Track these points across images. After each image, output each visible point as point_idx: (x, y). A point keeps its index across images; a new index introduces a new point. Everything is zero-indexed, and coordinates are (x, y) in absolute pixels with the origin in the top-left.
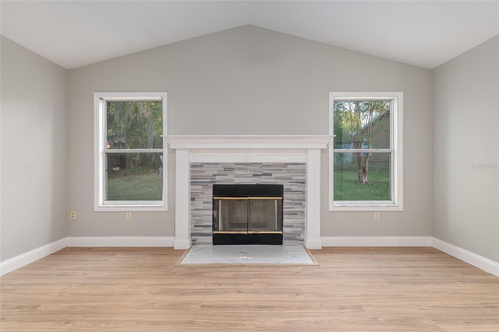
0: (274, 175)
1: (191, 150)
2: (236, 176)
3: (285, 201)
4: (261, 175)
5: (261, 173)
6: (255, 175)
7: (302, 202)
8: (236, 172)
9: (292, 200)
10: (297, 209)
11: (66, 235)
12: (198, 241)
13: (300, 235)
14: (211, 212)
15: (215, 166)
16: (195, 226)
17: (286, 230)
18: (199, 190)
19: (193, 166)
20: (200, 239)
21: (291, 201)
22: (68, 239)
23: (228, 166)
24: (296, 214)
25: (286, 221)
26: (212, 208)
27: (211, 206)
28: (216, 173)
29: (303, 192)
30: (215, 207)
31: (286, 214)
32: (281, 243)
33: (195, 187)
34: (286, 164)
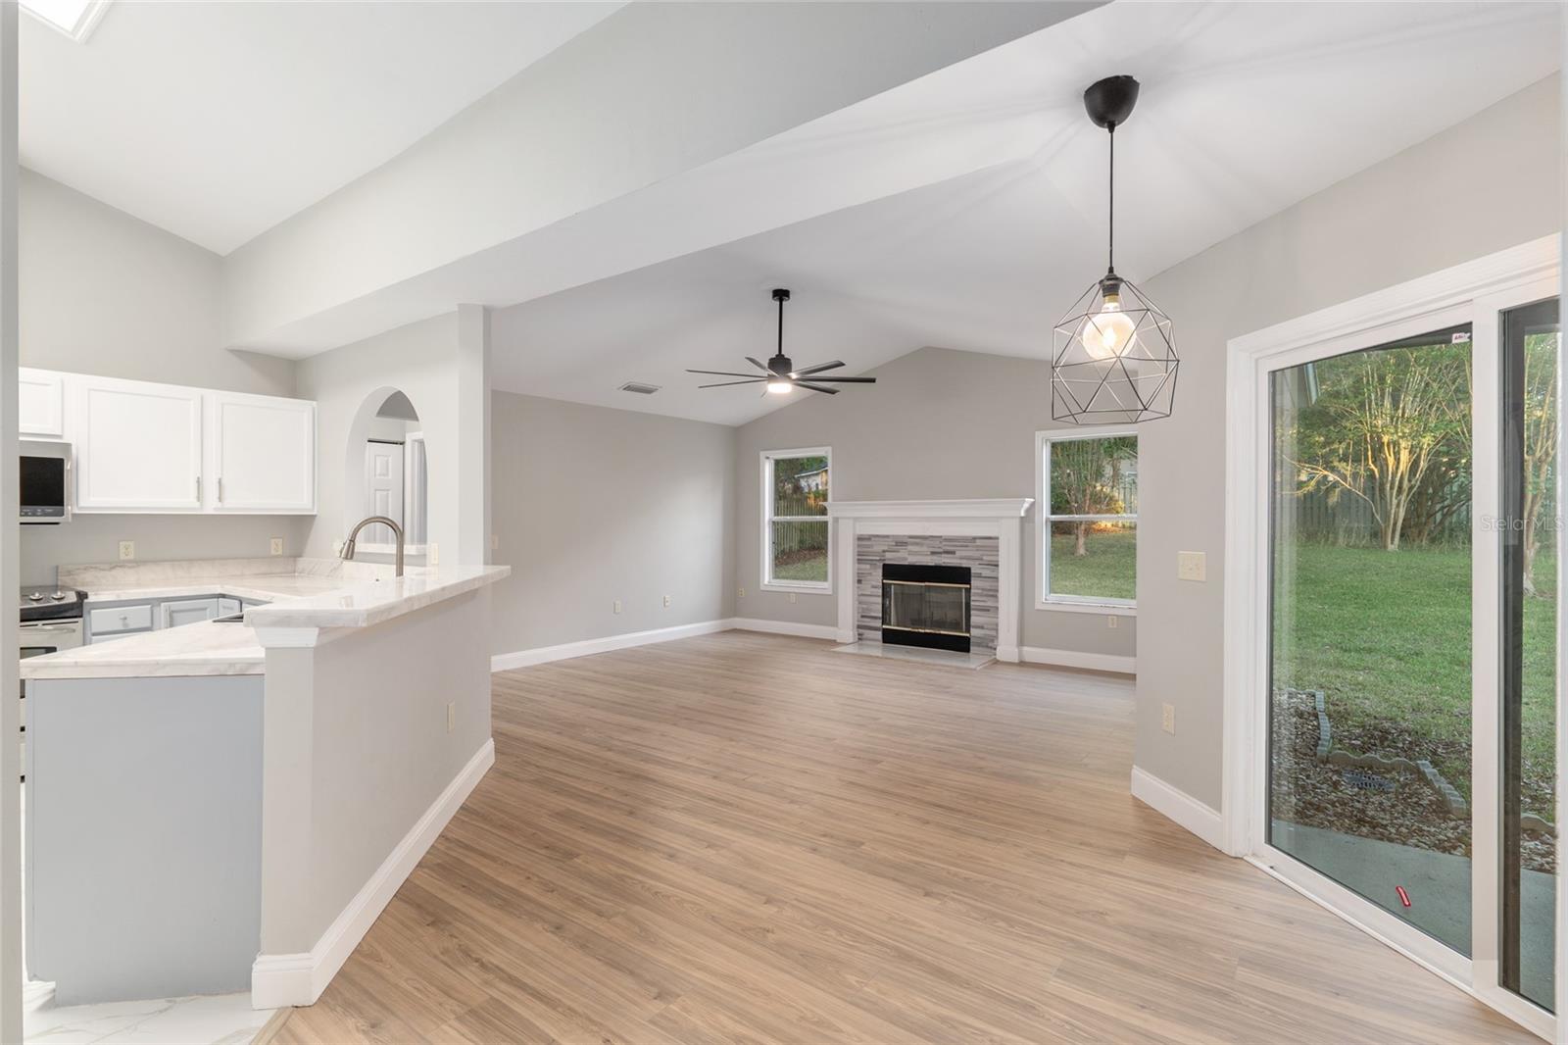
0: (958, 554)
1: (856, 519)
2: (911, 553)
3: (972, 591)
4: (940, 553)
5: (941, 550)
6: (933, 553)
7: (994, 594)
8: (910, 548)
9: (983, 589)
10: (990, 603)
11: (735, 615)
12: (864, 637)
13: (993, 641)
14: (880, 600)
15: (886, 539)
16: (863, 616)
17: (974, 632)
18: (865, 569)
19: (860, 538)
20: (868, 634)
21: (980, 591)
22: (737, 619)
23: (900, 540)
24: (988, 610)
25: (974, 619)
26: (880, 594)
27: (880, 591)
28: (886, 548)
29: (996, 579)
30: (885, 594)
31: (974, 609)
32: (968, 650)
33: (863, 566)
34: (975, 539)
